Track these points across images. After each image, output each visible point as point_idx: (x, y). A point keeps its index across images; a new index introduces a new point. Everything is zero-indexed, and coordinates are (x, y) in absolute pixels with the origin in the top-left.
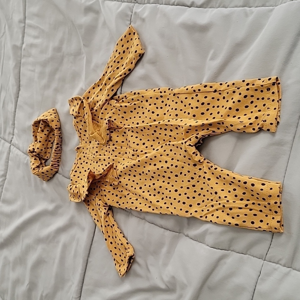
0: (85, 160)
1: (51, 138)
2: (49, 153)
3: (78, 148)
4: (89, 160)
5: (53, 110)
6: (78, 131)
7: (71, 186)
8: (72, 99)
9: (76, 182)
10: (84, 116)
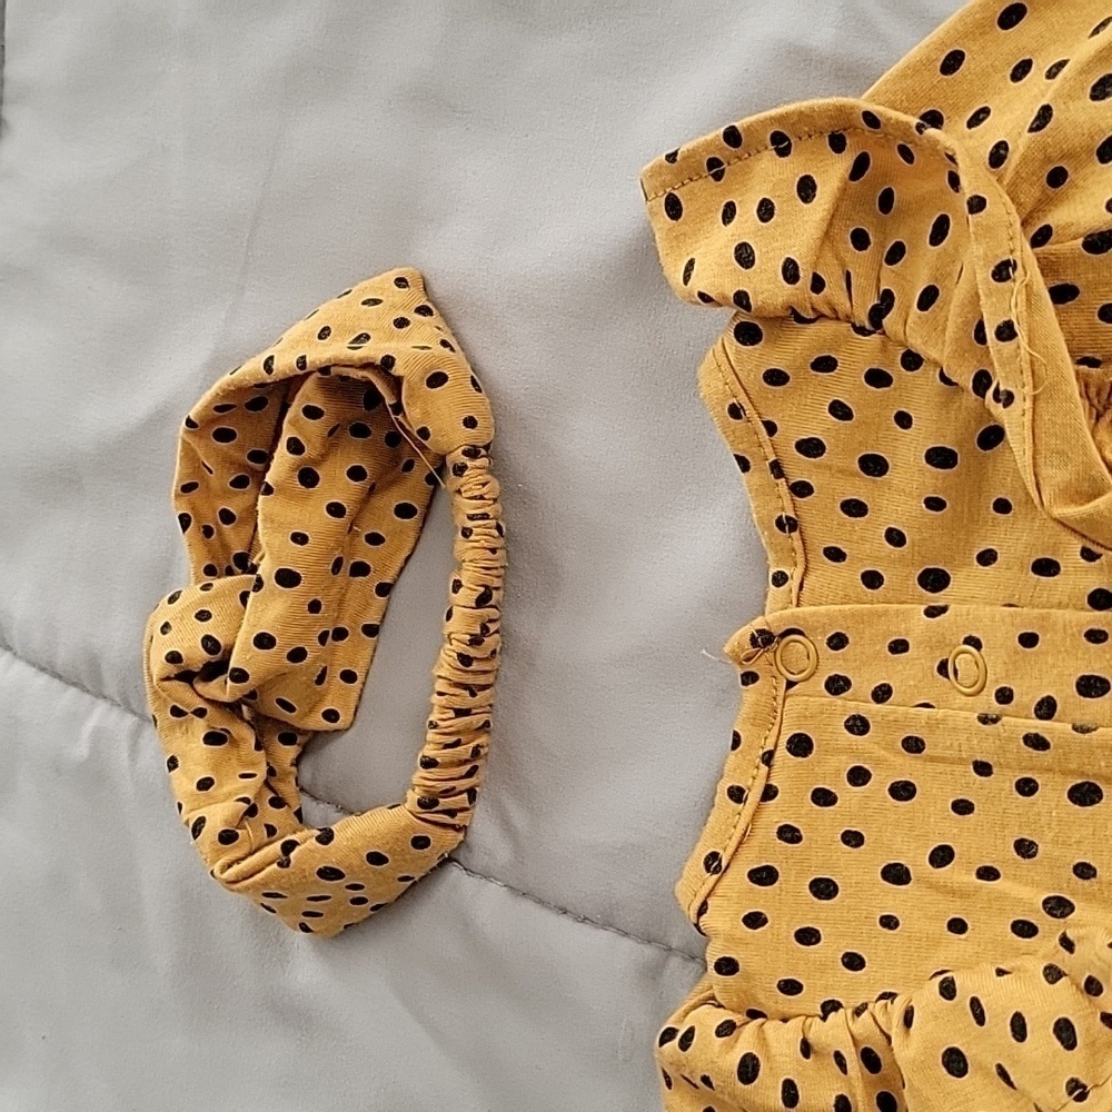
0: (878, 762)
1: (375, 539)
2: (349, 677)
3: (763, 639)
4: (932, 759)
5: (401, 282)
6: (777, 469)
7: (726, 1029)
8: (732, 136)
9: (791, 987)
10: (877, 315)
